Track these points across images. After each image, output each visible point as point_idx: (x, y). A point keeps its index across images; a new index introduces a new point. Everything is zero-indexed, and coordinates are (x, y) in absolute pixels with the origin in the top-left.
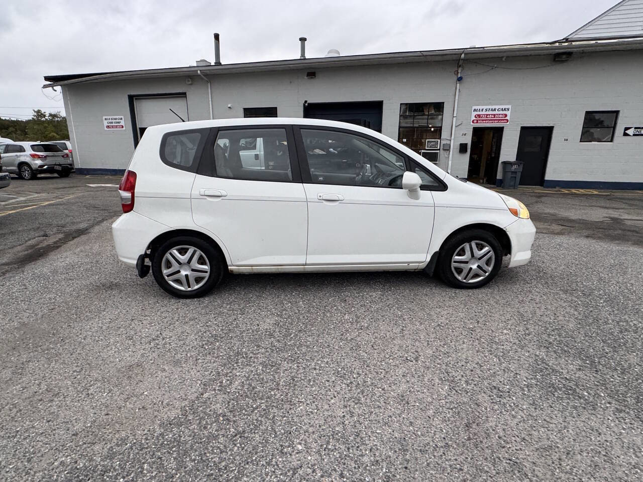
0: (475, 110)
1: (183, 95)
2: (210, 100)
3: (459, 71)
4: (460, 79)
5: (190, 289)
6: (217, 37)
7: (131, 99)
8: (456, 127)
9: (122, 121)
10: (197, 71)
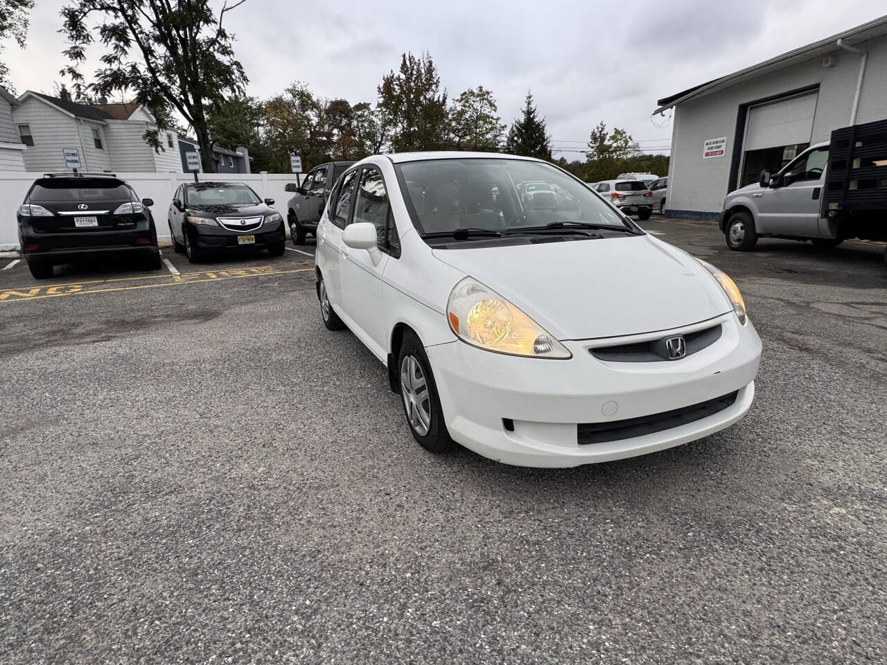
1: (815, 88)
2: (858, 87)
7: (743, 110)
9: (724, 145)
10: (836, 41)
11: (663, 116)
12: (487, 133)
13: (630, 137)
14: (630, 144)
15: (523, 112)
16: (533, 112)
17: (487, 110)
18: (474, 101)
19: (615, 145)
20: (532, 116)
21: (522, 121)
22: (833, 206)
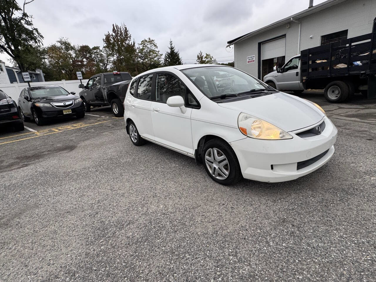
1: (284, 36)
2: (299, 35)
5: (135, 142)
7: (260, 44)
9: (254, 58)
10: (290, 18)
11: (230, 48)
12: (155, 58)
13: (212, 57)
14: (213, 59)
15: (169, 48)
16: (173, 48)
17: (153, 48)
18: (147, 44)
19: (207, 60)
20: (173, 50)
21: (169, 52)
22: (304, 78)
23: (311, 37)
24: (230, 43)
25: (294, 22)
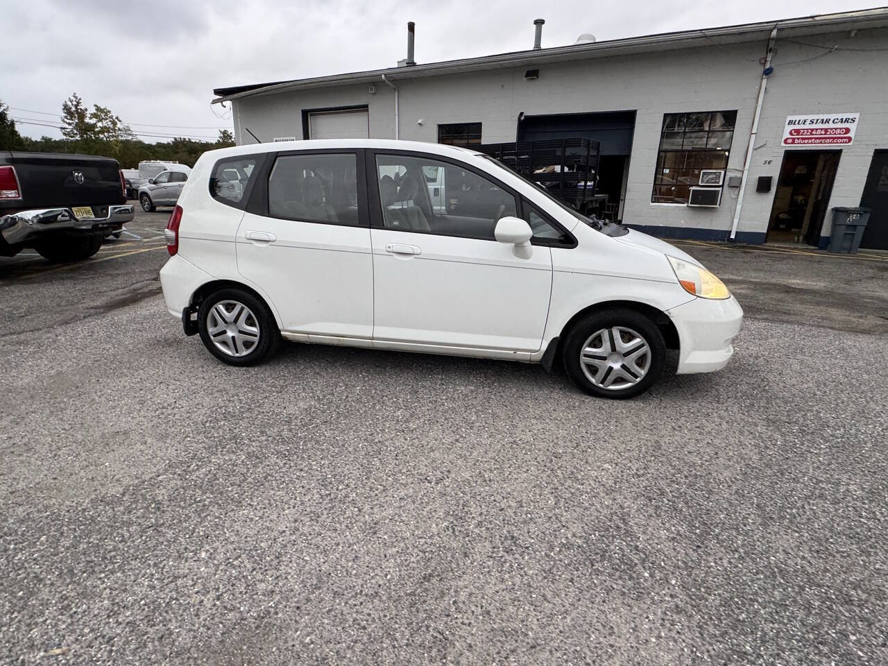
0: (791, 122)
1: (364, 108)
3: (769, 59)
4: (768, 72)
5: (237, 355)
6: (411, 27)
7: (306, 114)
8: (755, 149)
10: (381, 75)
11: (225, 107)
13: (117, 118)
14: (119, 125)
23: (420, 122)
24: (224, 93)
25: (388, 85)
